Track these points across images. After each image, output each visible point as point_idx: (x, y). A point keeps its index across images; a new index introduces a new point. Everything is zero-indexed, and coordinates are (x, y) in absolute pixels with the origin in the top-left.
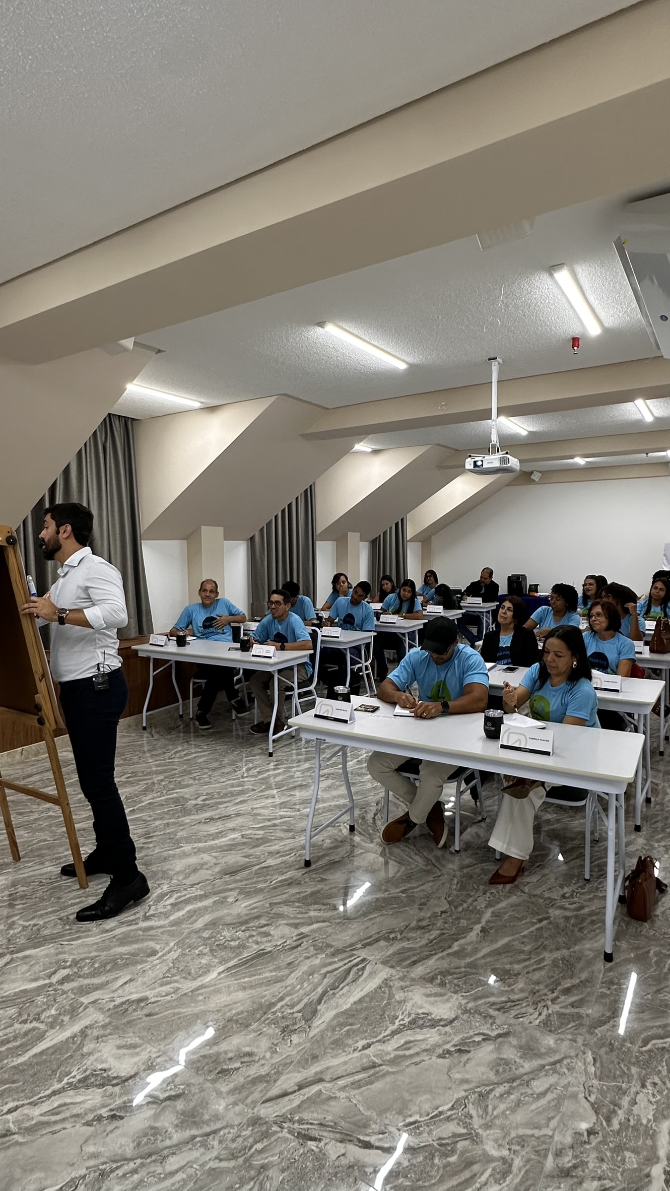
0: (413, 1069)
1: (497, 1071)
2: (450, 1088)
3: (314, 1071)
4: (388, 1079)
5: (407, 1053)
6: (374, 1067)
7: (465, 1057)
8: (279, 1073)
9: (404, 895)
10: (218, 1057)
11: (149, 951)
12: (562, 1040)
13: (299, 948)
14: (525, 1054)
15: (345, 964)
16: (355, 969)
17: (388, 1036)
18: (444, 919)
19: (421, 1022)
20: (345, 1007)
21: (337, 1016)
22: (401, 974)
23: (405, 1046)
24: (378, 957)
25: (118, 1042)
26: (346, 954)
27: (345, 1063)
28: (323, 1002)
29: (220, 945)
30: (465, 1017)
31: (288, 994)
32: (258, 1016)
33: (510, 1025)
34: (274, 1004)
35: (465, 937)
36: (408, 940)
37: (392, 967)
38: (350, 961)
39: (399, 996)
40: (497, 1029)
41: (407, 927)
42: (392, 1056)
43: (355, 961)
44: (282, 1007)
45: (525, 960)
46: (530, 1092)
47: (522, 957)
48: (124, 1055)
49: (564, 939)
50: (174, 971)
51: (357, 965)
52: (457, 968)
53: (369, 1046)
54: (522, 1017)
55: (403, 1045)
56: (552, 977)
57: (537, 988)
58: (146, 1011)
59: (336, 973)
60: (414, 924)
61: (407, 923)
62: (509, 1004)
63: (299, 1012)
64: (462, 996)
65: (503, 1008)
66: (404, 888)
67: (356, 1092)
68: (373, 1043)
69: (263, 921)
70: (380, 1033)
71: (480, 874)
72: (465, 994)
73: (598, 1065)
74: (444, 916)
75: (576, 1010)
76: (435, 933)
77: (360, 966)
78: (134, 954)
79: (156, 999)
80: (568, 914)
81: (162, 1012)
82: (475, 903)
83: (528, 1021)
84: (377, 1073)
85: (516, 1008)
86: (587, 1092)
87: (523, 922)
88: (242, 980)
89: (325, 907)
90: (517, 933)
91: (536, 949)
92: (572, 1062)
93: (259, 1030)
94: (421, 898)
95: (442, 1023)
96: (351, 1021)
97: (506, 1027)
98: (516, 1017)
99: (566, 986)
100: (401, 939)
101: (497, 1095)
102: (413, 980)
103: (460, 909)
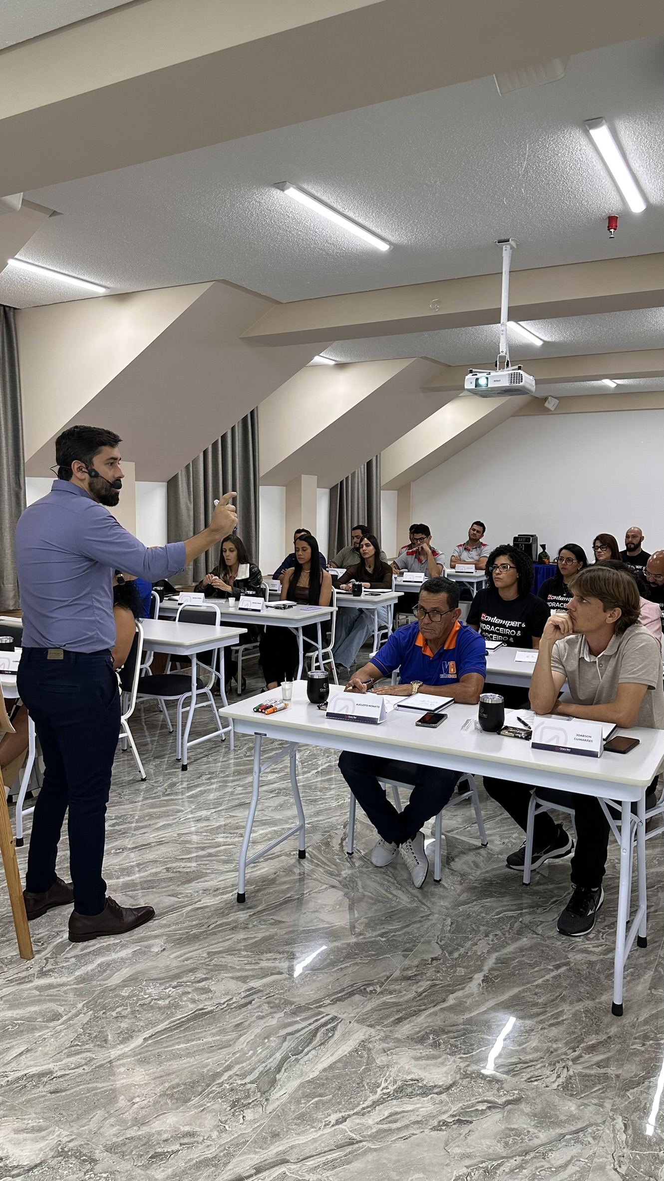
0: (400, 1145)
1: (506, 1144)
2: (447, 1165)
3: (275, 1151)
4: (370, 1157)
5: (394, 1126)
6: (352, 1144)
7: (465, 1129)
8: (230, 1155)
9: (384, 939)
10: (149, 1140)
11: (49, 1015)
12: (586, 1105)
13: (249, 1007)
14: (540, 1123)
15: (310, 1024)
16: (323, 1029)
17: (368, 1107)
18: (435, 967)
19: (410, 1090)
20: (311, 1076)
21: (302, 1086)
22: (382, 1034)
23: (390, 1119)
24: (352, 1015)
25: (16, 1125)
26: (309, 1013)
27: (314, 1140)
28: (283, 1070)
29: (144, 1004)
30: (465, 1082)
31: (237, 1062)
32: (200, 1089)
33: (521, 1090)
34: (219, 1075)
35: (463, 989)
36: (391, 993)
37: (371, 1026)
38: (317, 1020)
39: (381, 1060)
40: (505, 1094)
41: (388, 978)
42: (374, 1130)
43: (323, 1020)
44: (230, 1077)
45: (538, 1014)
46: (547, 1165)
47: (535, 1010)
48: (25, 1140)
49: (587, 988)
50: (85, 1038)
51: (325, 1024)
52: (454, 1025)
53: (344, 1119)
54: (536, 1080)
55: (387, 1118)
56: (574, 1033)
57: (555, 1046)
58: (49, 1087)
59: (298, 1035)
60: (397, 974)
61: (388, 974)
62: (519, 1066)
63: (252, 1082)
64: (461, 1058)
65: (513, 1070)
66: (383, 931)
67: (329, 1173)
68: (349, 1116)
69: (200, 975)
70: (359, 1104)
71: (481, 912)
72: (465, 1056)
73: (630, 1132)
74: (435, 963)
75: (603, 1071)
76: (425, 984)
77: (329, 1026)
78: (30, 1019)
79: (63, 1073)
80: (594, 958)
81: (72, 1088)
82: (475, 948)
83: (544, 1085)
84: (356, 1150)
85: (529, 1070)
86: (616, 1163)
87: (536, 969)
88: (177, 1047)
89: (281, 956)
90: (528, 983)
91: (553, 1001)
92: (598, 1130)
93: (202, 1106)
94: (405, 943)
95: (436, 1090)
96: (320, 1091)
97: (516, 1092)
98: (529, 1080)
99: (591, 1043)
100: (381, 993)
101: (507, 1170)
102: (398, 1040)
103: (456, 955)
